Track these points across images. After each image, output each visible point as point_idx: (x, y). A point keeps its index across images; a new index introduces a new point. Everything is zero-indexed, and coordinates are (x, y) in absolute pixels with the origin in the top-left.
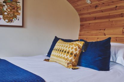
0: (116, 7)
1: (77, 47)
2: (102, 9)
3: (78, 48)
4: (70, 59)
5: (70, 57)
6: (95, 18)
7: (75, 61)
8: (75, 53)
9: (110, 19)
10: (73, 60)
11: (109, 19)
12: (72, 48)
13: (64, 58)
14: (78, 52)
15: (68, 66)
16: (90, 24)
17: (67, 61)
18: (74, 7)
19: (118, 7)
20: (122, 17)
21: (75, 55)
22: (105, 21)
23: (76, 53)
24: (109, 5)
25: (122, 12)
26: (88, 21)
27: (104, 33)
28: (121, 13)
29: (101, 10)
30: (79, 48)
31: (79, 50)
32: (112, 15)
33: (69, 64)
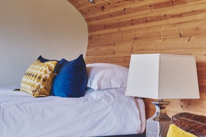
0: (125, 9)
1: (47, 68)
2: (110, 12)
3: (48, 70)
4: (37, 84)
5: (38, 82)
6: (105, 26)
7: (45, 88)
8: (43, 76)
9: (121, 29)
10: (42, 87)
11: (119, 29)
12: (42, 70)
13: (30, 84)
14: (48, 76)
15: (34, 95)
16: (99, 35)
17: (33, 87)
18: (77, 7)
19: (126, 10)
20: (133, 24)
21: (44, 80)
22: (115, 31)
23: (46, 77)
24: (116, 6)
25: (132, 17)
26: (97, 30)
27: (114, 51)
28: (131, 19)
29: (110, 14)
30: (50, 70)
31: (50, 72)
32: (122, 22)
33: (35, 91)
